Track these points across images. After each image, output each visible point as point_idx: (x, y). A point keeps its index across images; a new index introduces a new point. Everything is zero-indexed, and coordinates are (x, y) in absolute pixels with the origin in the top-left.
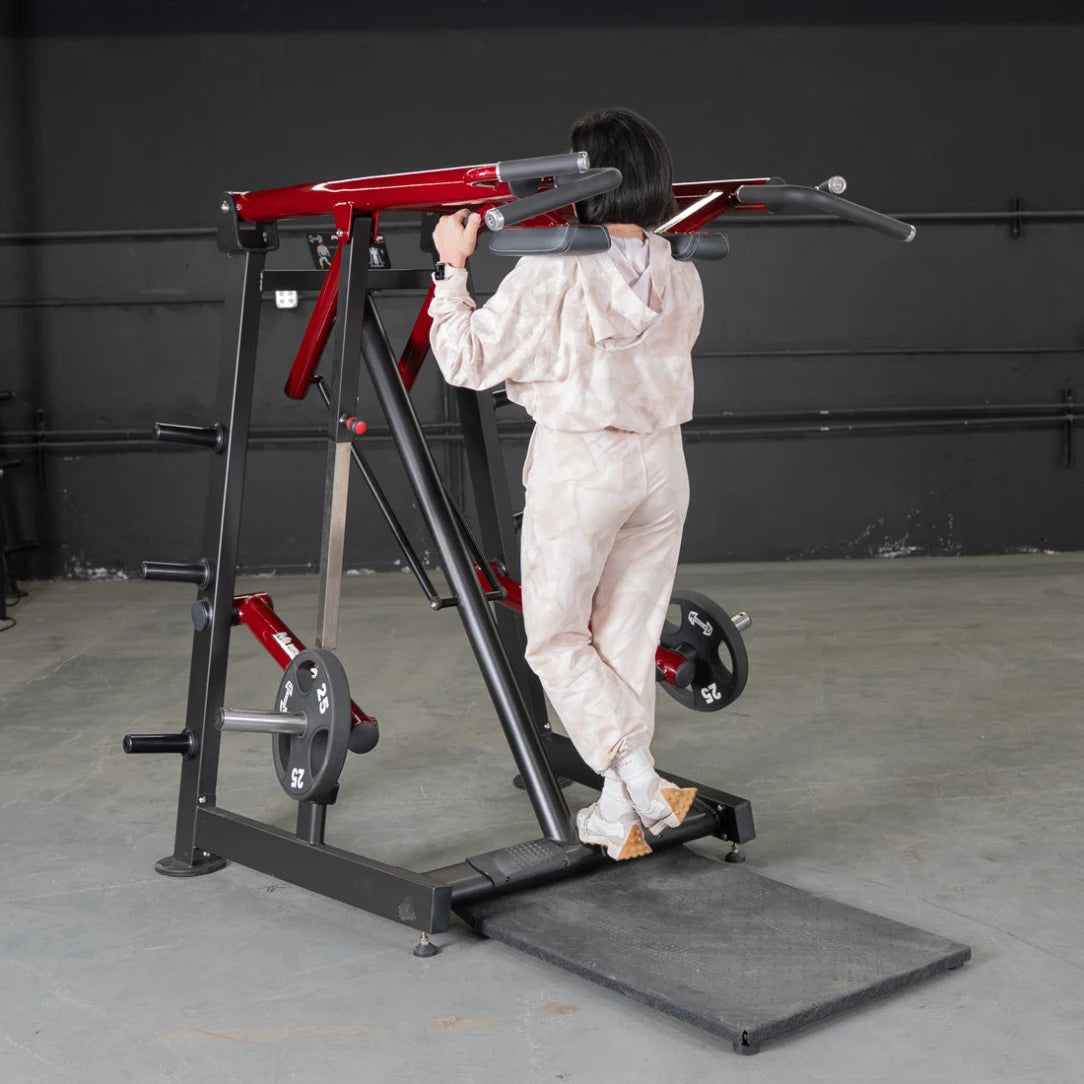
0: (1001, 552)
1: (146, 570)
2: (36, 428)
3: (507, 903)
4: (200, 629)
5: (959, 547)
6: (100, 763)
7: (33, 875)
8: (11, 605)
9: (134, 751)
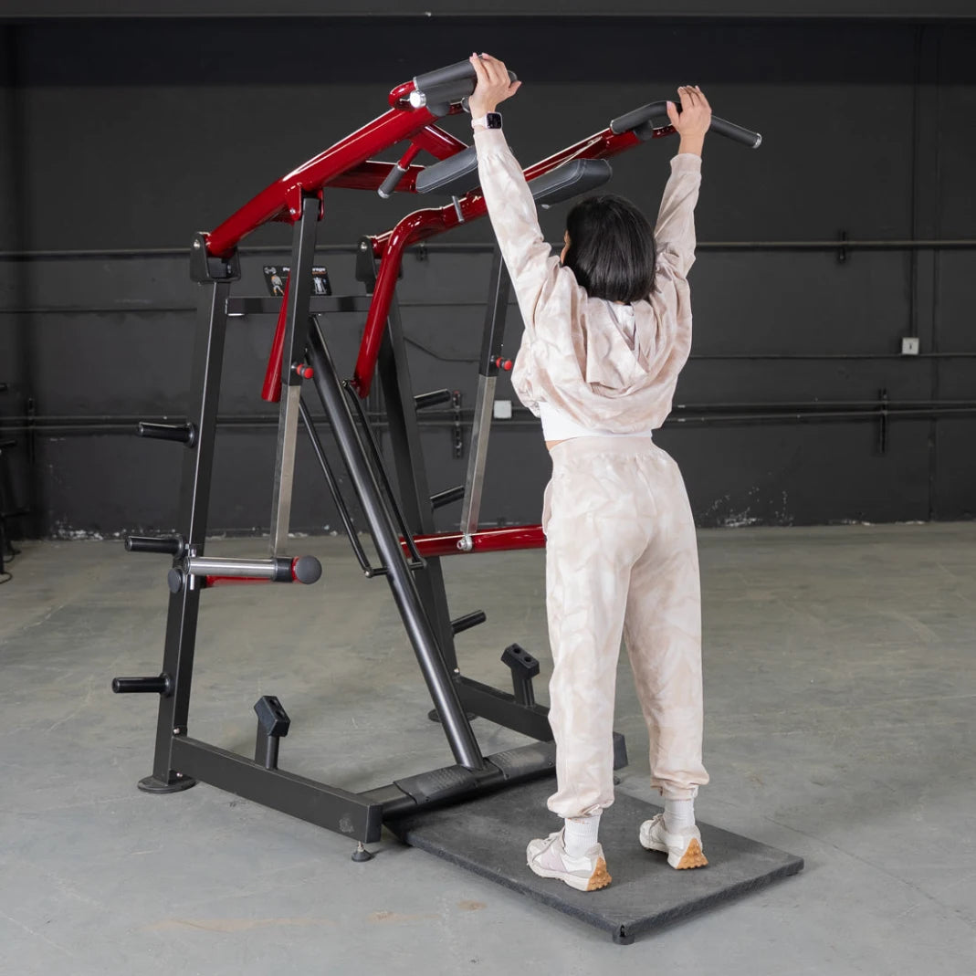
0: (826, 524)
1: (131, 543)
2: (27, 414)
3: (428, 818)
4: (175, 591)
5: (791, 519)
6: (88, 697)
7: (39, 790)
8: (7, 562)
9: (121, 691)
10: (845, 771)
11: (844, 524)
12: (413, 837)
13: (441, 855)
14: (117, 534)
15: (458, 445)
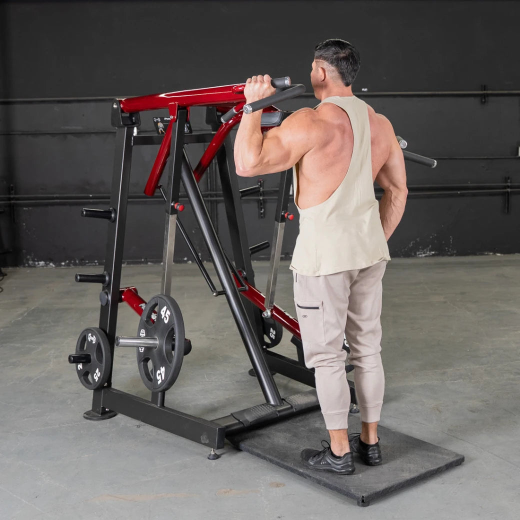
0: (474, 254)
1: (79, 278)
2: (10, 194)
3: (250, 434)
4: (104, 305)
5: (455, 252)
6: (52, 363)
7: (25, 419)
9: (73, 362)
10: (487, 404)
11: (482, 254)
12: (243, 445)
13: (258, 455)
14: (63, 264)
15: (261, 210)
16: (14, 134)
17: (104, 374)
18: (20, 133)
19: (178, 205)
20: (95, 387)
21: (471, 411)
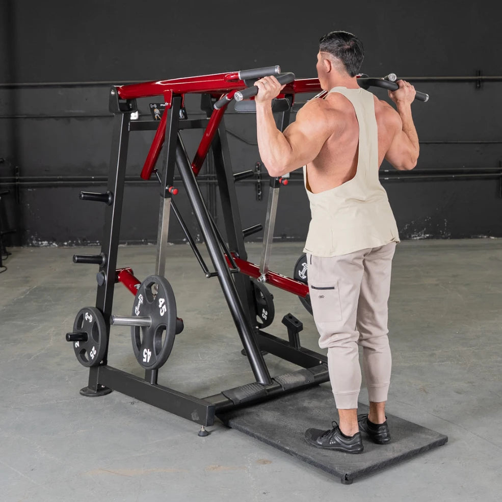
0: (469, 237)
1: (76, 258)
2: (15, 175)
3: (240, 412)
4: (101, 285)
5: (449, 235)
6: (51, 340)
7: (25, 395)
8: (4, 260)
9: (71, 340)
10: (473, 386)
11: (479, 238)
12: (232, 423)
13: (247, 433)
14: (66, 243)
15: (259, 193)
16: (20, 118)
17: (100, 352)
18: (25, 116)
19: (172, 188)
20: (91, 365)
21: (457, 392)
